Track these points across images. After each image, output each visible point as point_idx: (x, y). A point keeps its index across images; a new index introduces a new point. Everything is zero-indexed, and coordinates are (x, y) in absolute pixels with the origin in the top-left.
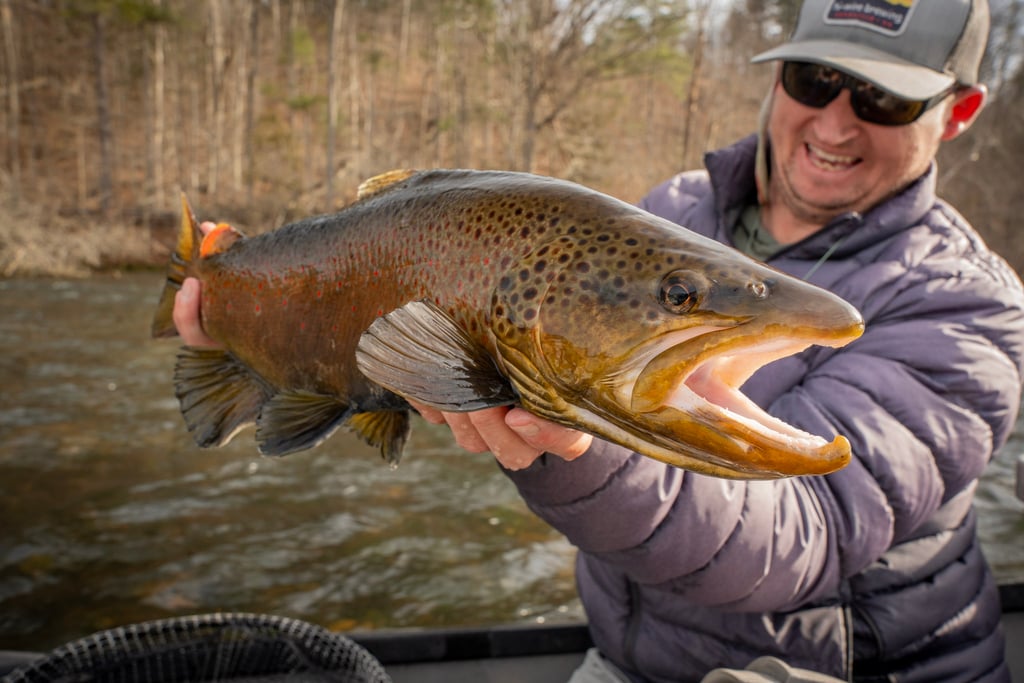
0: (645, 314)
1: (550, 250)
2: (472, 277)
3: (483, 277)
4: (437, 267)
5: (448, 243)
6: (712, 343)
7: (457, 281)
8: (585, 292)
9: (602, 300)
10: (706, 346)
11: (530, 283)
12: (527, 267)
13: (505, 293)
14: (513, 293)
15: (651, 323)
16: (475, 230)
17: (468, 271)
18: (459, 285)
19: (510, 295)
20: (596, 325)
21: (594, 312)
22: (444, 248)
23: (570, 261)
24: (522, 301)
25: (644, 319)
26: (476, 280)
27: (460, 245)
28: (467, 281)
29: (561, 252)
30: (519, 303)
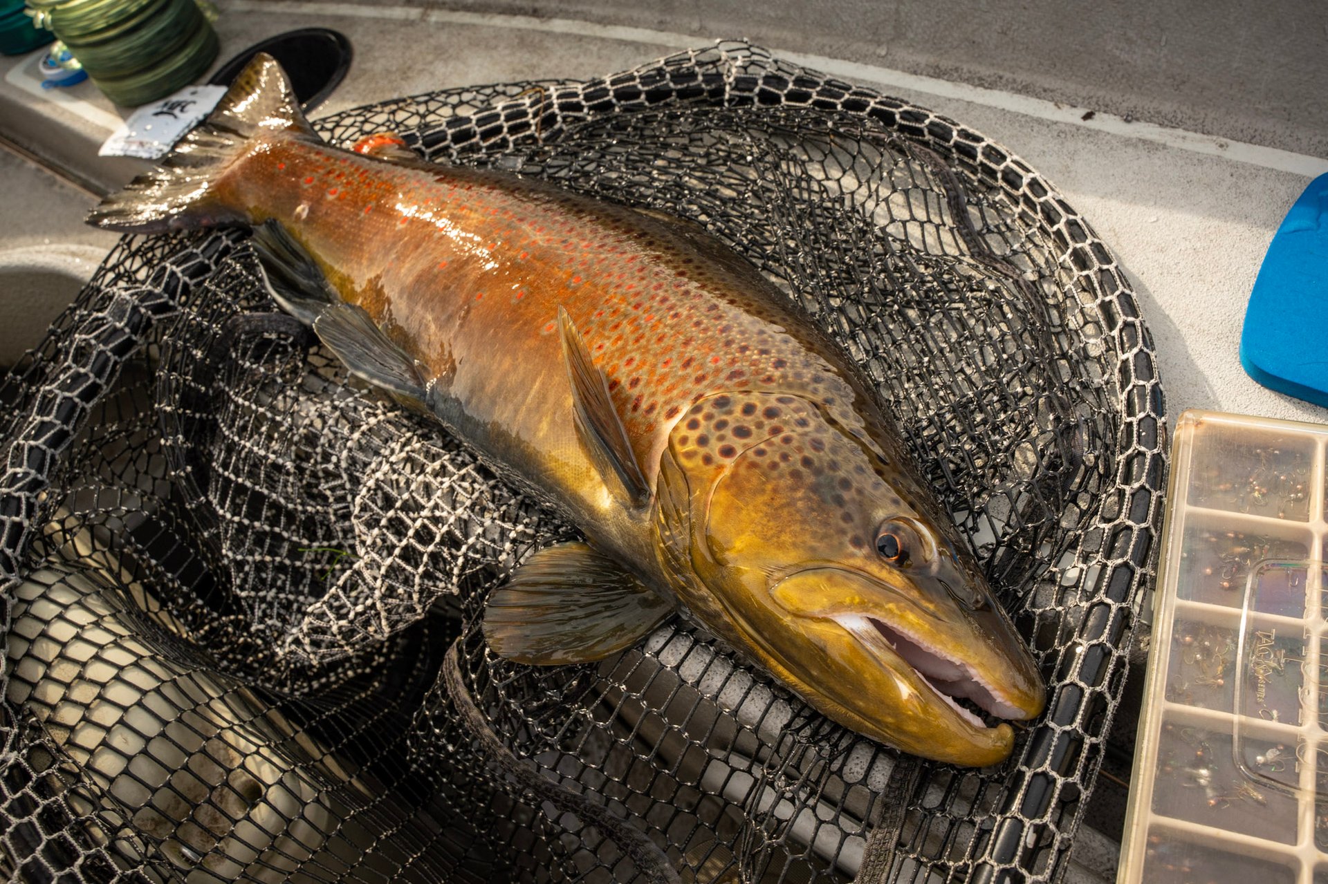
0: (850, 535)
1: (793, 406)
2: (687, 364)
3: (700, 373)
4: (654, 327)
5: (685, 313)
6: (898, 608)
7: (668, 357)
8: (802, 469)
9: (815, 489)
10: (891, 606)
11: (749, 422)
12: (758, 404)
13: (714, 411)
14: (724, 417)
15: (851, 549)
16: (724, 323)
17: (687, 356)
18: (666, 363)
19: (720, 416)
20: (792, 510)
21: (800, 494)
22: (676, 315)
23: (807, 429)
24: (728, 432)
25: (846, 539)
26: (689, 370)
27: (698, 324)
28: (679, 365)
29: (804, 415)
30: (722, 432)
